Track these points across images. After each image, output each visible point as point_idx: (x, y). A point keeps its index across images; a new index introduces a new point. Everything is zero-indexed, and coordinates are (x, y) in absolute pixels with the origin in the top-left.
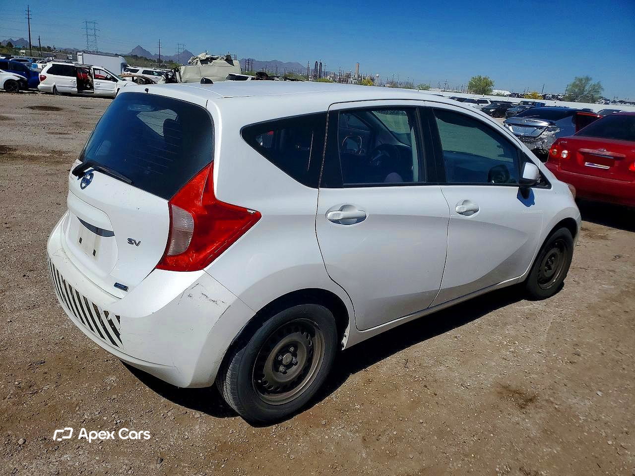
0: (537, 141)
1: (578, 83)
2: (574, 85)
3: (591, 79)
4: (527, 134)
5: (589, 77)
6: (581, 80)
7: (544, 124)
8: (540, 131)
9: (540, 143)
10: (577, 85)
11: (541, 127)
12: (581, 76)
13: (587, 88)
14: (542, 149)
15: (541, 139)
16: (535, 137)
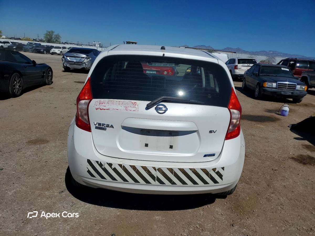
0: (83, 64)
1: (48, 33)
2: (47, 35)
3: (54, 32)
4: (77, 61)
5: (53, 31)
6: (49, 32)
7: (84, 56)
8: (83, 59)
9: (84, 65)
10: (48, 35)
11: (83, 58)
12: (49, 31)
13: (53, 36)
14: (86, 68)
15: (85, 63)
16: (81, 62)
